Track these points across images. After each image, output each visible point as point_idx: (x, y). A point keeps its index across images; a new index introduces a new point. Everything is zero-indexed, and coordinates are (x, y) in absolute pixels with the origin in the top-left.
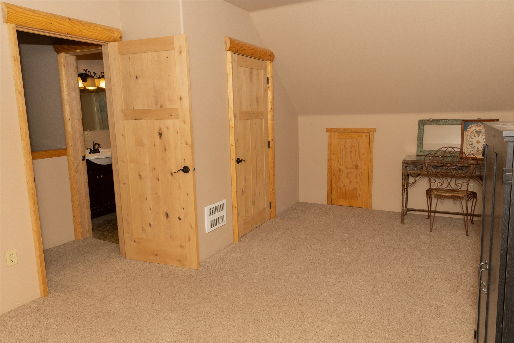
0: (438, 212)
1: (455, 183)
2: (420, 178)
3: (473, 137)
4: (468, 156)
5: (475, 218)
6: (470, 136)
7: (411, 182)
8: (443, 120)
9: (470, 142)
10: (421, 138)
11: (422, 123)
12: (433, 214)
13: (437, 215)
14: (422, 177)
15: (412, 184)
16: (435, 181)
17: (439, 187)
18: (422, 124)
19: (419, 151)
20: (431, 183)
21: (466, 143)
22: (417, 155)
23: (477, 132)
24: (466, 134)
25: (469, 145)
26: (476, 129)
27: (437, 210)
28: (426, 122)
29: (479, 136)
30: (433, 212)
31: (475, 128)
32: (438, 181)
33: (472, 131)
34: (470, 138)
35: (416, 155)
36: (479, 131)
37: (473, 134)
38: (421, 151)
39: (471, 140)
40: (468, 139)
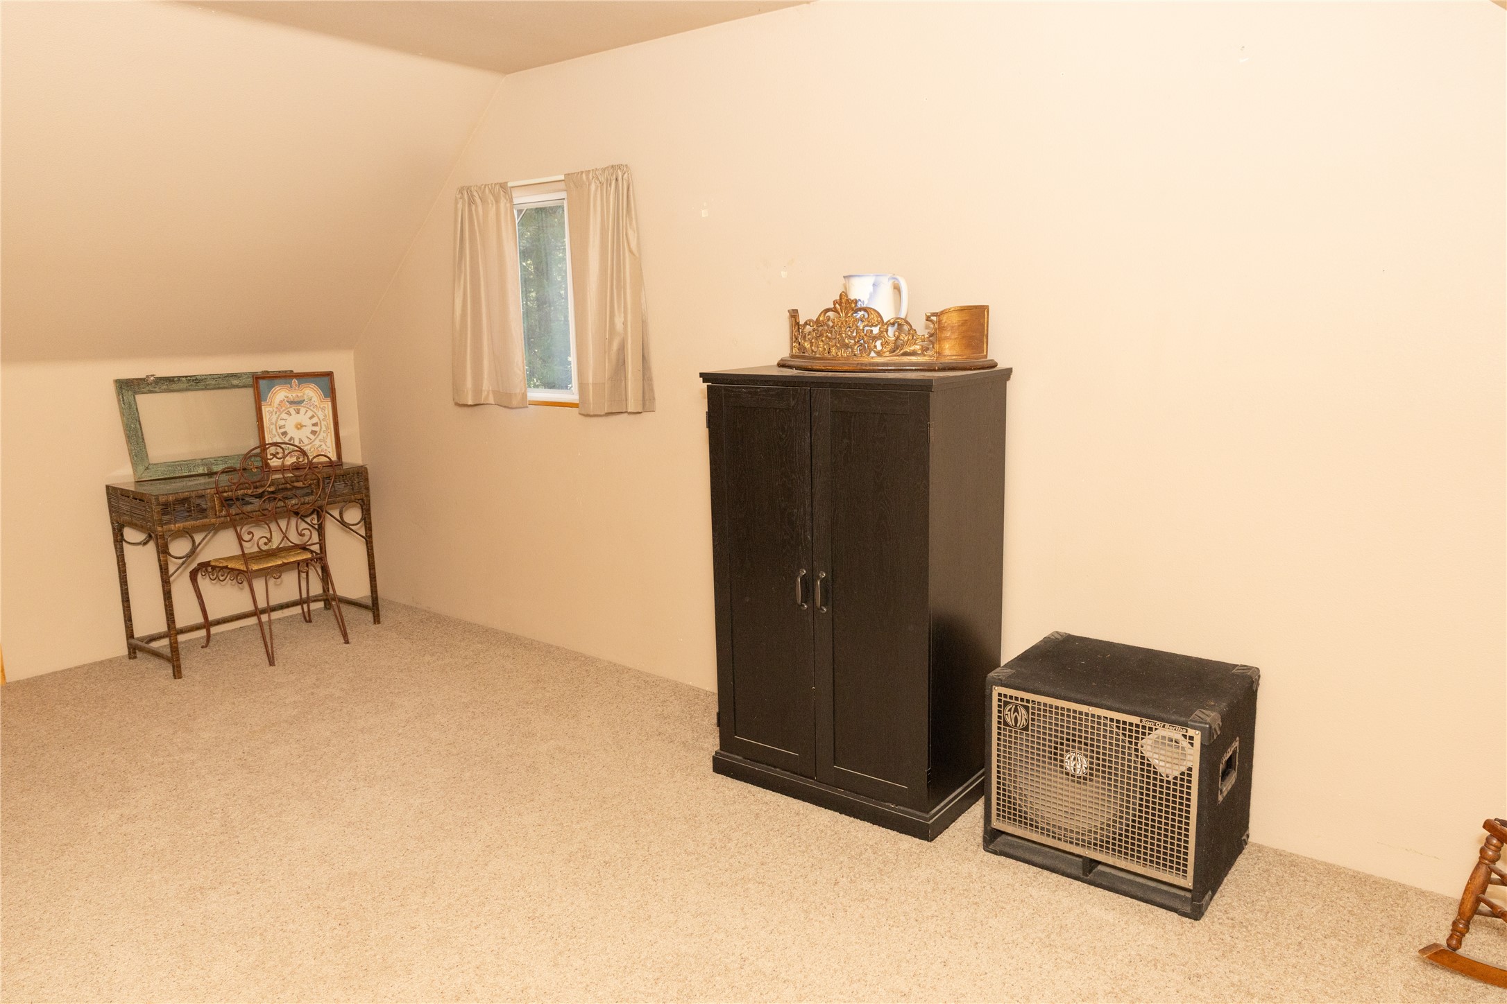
0: (274, 609)
1: (297, 530)
2: (206, 536)
3: (284, 416)
4: (315, 460)
5: (314, 606)
6: (278, 413)
7: (181, 556)
8: (183, 377)
9: (280, 428)
10: (137, 432)
11: (128, 388)
12: (264, 618)
13: (275, 615)
14: (209, 533)
15: (186, 560)
16: (251, 535)
17: (265, 548)
18: (130, 392)
19: (141, 468)
20: (243, 542)
21: (271, 432)
22: (138, 482)
23: (292, 402)
24: (267, 409)
25: (277, 437)
26: (290, 396)
27: (273, 603)
28: (139, 385)
29: (298, 413)
30: (263, 611)
31: (287, 395)
32: (259, 533)
33: (281, 402)
34: (278, 418)
35: (133, 480)
36: (296, 400)
37: (284, 408)
38: (147, 468)
39: (281, 423)
40: (274, 421)
